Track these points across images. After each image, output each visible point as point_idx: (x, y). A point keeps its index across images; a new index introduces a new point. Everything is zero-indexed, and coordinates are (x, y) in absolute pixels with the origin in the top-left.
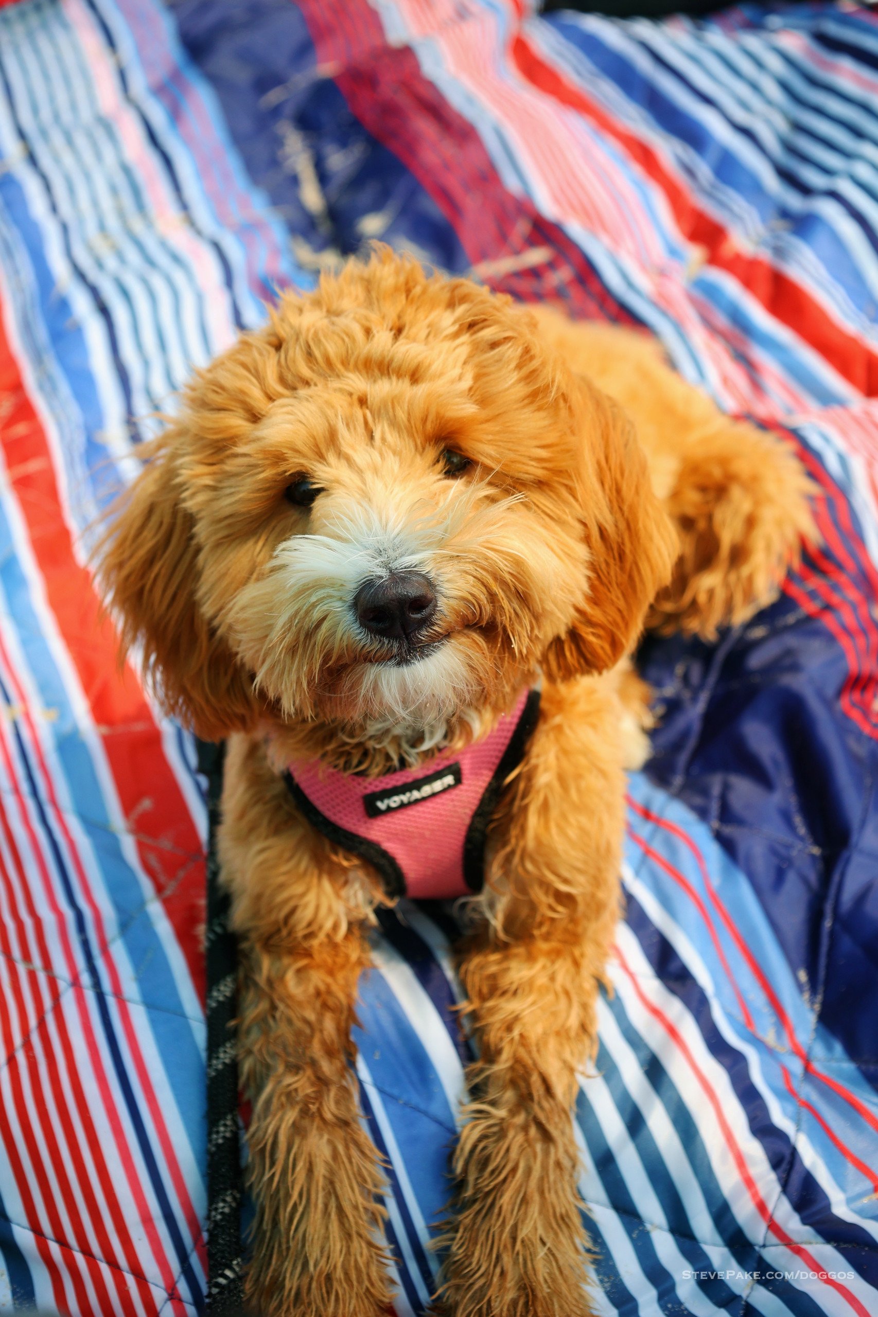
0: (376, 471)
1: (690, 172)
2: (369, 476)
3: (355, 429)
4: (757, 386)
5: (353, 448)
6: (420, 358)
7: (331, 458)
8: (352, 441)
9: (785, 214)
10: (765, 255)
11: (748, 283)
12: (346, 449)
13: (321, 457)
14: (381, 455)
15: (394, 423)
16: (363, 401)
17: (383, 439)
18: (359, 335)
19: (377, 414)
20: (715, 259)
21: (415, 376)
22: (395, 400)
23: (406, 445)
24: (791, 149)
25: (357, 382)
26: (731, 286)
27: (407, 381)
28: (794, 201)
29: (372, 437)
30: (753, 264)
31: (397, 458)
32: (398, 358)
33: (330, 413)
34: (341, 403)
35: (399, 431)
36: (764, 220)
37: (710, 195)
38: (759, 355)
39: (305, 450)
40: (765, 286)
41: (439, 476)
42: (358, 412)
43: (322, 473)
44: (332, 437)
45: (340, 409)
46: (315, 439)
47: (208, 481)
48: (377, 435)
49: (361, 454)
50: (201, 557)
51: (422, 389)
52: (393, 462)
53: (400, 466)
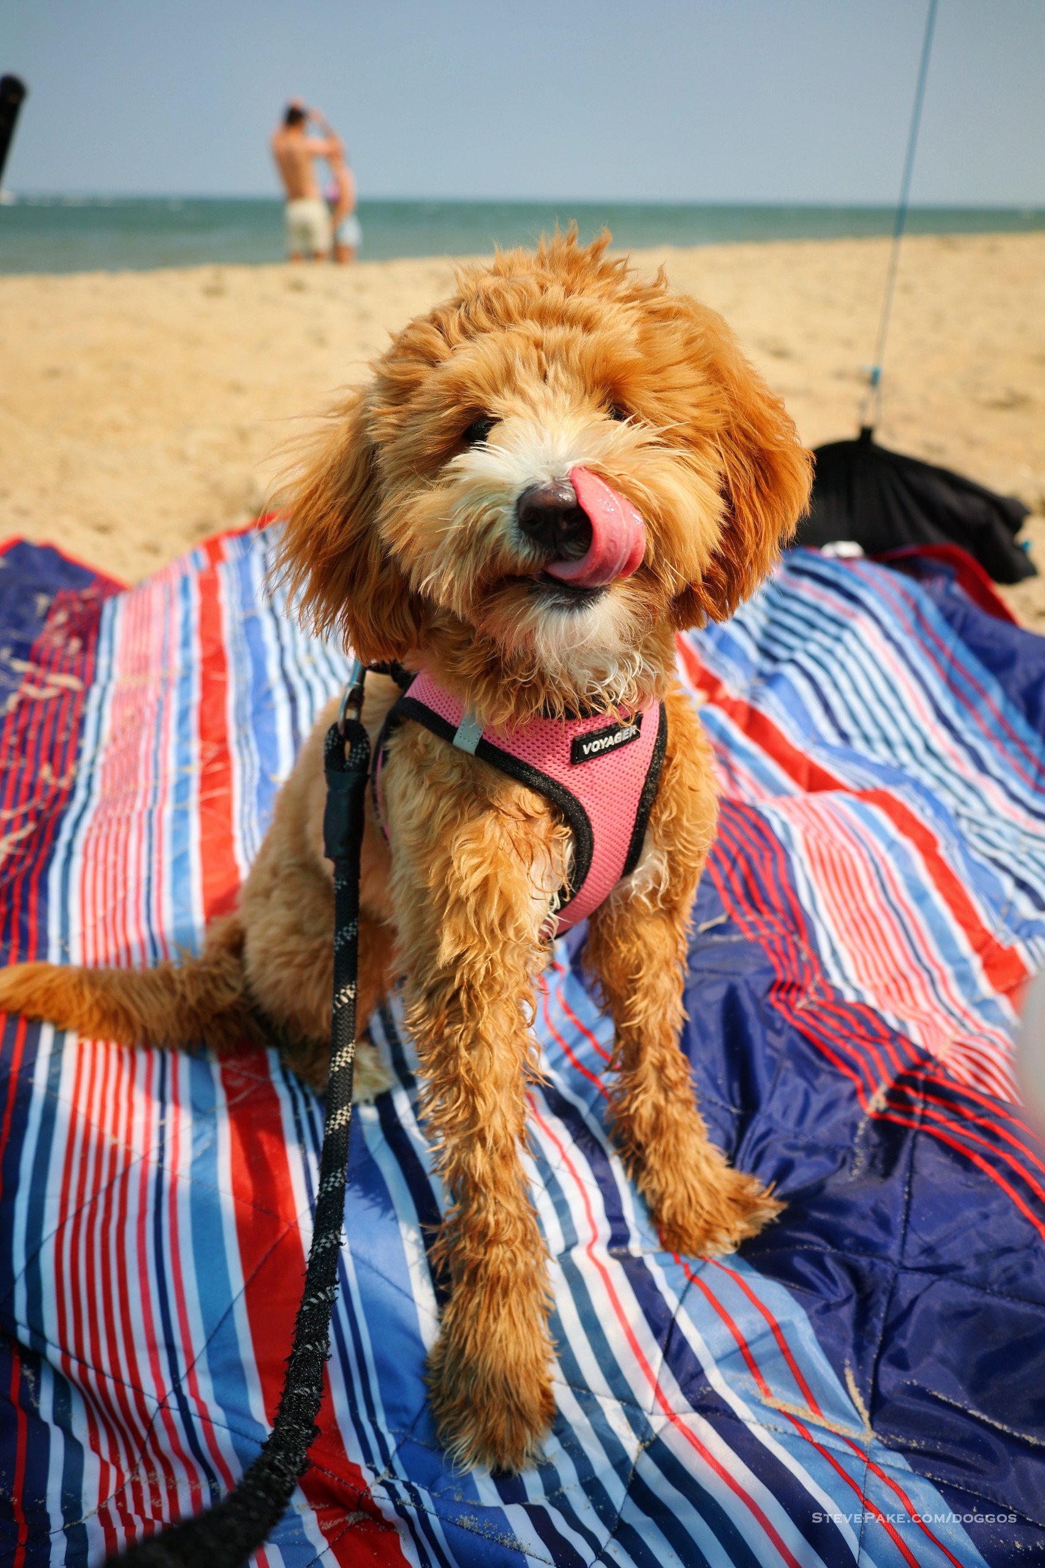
0: (547, 404)
1: (701, 645)
2: (541, 409)
3: (530, 367)
4: (733, 781)
5: (527, 383)
6: (592, 310)
7: (507, 392)
8: (526, 378)
9: (761, 674)
10: (745, 698)
11: (732, 714)
12: (521, 384)
13: (496, 391)
14: (554, 392)
15: (567, 366)
16: (538, 345)
17: (556, 378)
18: (536, 289)
19: (552, 357)
20: (712, 700)
21: (588, 325)
22: (568, 345)
23: (577, 386)
24: (768, 635)
25: (532, 328)
26: (720, 716)
27: (580, 328)
28: (768, 667)
29: (545, 377)
30: (737, 704)
31: (569, 396)
32: (571, 310)
33: (508, 352)
34: (519, 345)
35: (572, 373)
36: (747, 677)
37: (713, 659)
38: (736, 760)
39: (483, 383)
40: (743, 718)
41: (606, 416)
42: (534, 353)
43: (497, 404)
44: (509, 375)
45: (518, 349)
46: (492, 373)
47: (392, 419)
48: (551, 375)
49: (535, 389)
50: (383, 487)
51: (593, 337)
52: (564, 399)
53: (570, 404)
